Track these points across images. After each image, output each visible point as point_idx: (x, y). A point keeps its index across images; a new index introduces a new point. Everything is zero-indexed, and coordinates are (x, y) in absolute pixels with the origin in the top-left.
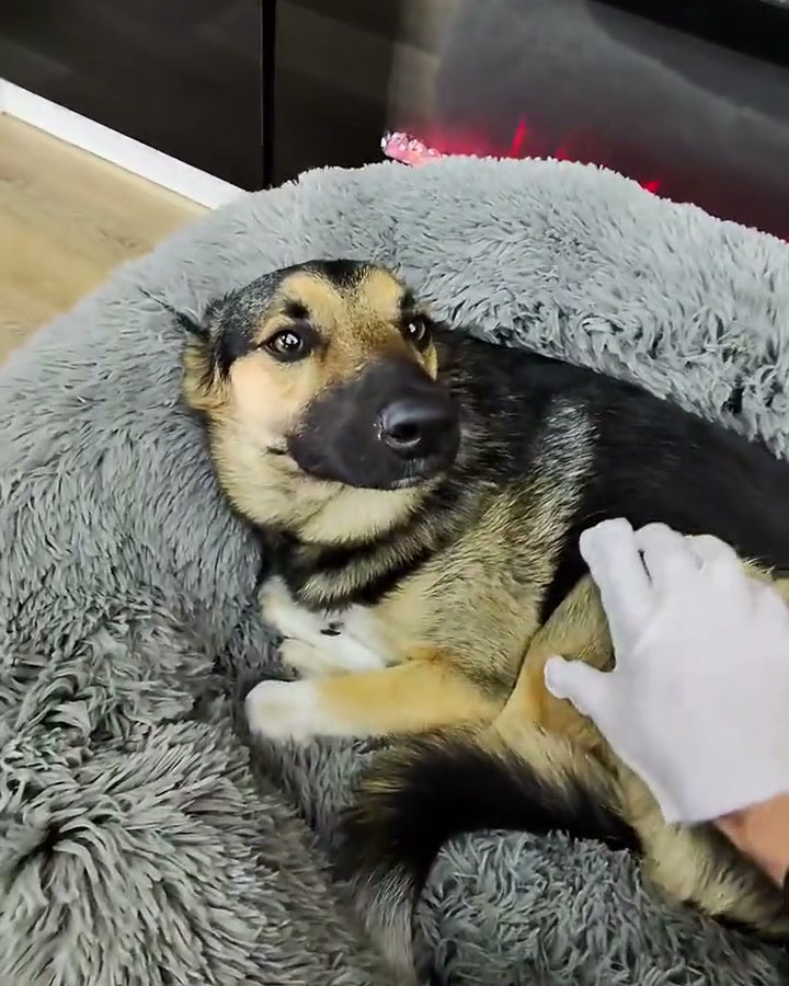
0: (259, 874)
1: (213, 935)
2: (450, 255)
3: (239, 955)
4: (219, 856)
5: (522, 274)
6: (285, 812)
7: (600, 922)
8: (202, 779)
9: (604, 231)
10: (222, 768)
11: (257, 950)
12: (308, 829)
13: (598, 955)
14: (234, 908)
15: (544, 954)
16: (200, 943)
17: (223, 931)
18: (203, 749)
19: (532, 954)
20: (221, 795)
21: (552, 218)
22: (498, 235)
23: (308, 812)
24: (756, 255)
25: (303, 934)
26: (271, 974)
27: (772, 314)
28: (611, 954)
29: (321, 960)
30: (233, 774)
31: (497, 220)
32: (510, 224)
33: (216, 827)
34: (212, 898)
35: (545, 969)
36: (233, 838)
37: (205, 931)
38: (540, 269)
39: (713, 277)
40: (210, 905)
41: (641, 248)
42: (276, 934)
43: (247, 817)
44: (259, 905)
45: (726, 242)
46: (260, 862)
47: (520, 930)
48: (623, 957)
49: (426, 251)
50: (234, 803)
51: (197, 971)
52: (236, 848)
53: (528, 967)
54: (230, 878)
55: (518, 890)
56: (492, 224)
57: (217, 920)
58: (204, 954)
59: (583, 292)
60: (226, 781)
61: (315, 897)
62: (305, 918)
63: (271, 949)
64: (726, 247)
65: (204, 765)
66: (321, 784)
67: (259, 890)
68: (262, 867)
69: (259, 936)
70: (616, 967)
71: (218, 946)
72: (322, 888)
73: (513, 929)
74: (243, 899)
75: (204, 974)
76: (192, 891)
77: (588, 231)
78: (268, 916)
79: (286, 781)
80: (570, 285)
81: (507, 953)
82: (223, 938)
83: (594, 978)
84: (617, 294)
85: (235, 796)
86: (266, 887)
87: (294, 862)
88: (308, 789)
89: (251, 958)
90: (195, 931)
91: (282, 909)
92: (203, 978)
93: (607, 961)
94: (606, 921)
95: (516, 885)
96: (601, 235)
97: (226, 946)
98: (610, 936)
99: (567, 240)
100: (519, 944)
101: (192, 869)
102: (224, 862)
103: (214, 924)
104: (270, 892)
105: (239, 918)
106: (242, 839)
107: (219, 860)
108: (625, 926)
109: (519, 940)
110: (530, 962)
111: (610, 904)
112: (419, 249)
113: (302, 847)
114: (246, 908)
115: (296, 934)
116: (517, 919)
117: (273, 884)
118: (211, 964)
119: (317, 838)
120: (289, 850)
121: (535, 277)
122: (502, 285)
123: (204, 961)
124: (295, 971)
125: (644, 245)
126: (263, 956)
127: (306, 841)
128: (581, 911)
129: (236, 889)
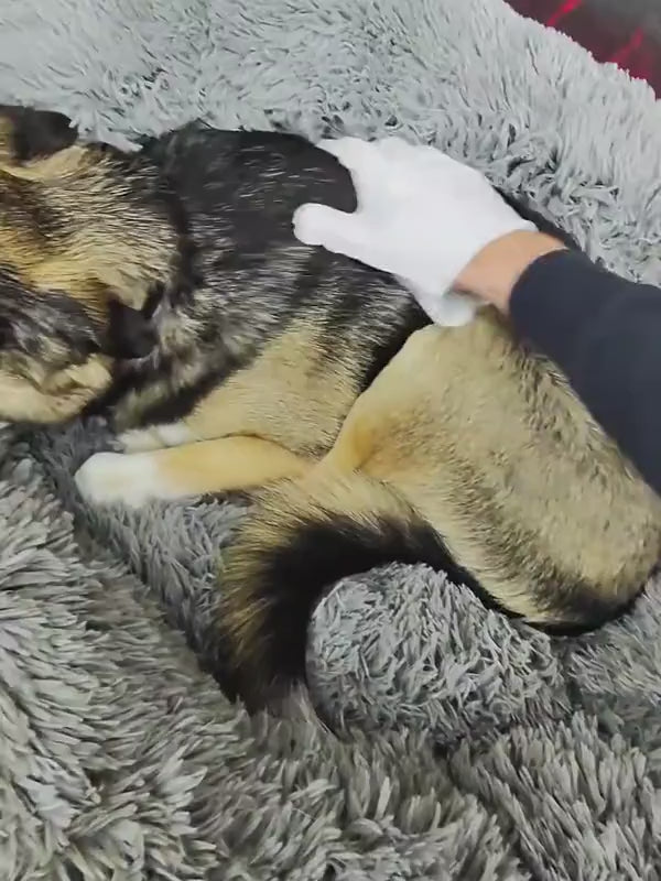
0: (87, 638)
1: (40, 707)
2: (266, 42)
3: (73, 722)
4: (41, 628)
5: (334, 71)
6: (113, 573)
7: (414, 633)
8: (16, 554)
9: (419, 30)
10: (41, 541)
11: (92, 712)
12: (138, 582)
13: (412, 661)
14: (62, 677)
15: (365, 665)
16: (26, 717)
17: (52, 701)
18: (18, 521)
19: (353, 668)
20: (39, 567)
21: (371, 12)
22: (316, 24)
23: (138, 567)
24: (553, 60)
25: (139, 686)
26: (107, 732)
27: (562, 119)
28: (424, 657)
29: (160, 707)
30: (56, 544)
31: (317, 7)
32: (329, 13)
33: (36, 598)
34: (35, 670)
35: (366, 677)
36: (57, 609)
37: (31, 703)
38: (353, 68)
39: (513, 83)
40: (35, 677)
41: (452, 51)
42: (111, 694)
43: (71, 584)
44: (90, 669)
45: (528, 45)
46: (89, 627)
47: (344, 649)
48: (432, 660)
49: (243, 35)
50: (56, 573)
51: (25, 745)
52: (61, 617)
53: (350, 678)
54: (55, 647)
55: (342, 618)
56: (311, 12)
57: (43, 691)
58: (32, 726)
59: (390, 94)
60: (46, 554)
61: (150, 648)
62: (139, 670)
63: (105, 709)
64: (528, 51)
65: (19, 540)
66: (150, 542)
67: (90, 655)
68: (91, 632)
69: (93, 698)
70: (426, 669)
71: (46, 716)
72: (156, 639)
73: (337, 649)
74: (73, 666)
75: (34, 748)
76: (14, 666)
77: (405, 30)
78: (99, 677)
79: (115, 542)
80: (379, 87)
81: (333, 669)
82: (52, 707)
83: (408, 679)
84: (421, 99)
85: (58, 566)
86: (98, 650)
87: (127, 618)
88: (137, 545)
89: (86, 721)
90: (20, 705)
91: (116, 667)
92: (32, 751)
93: (420, 664)
94: (420, 632)
95: (342, 612)
96: (417, 35)
97: (53, 714)
98: (422, 643)
99: (384, 38)
100: (343, 660)
101: (12, 644)
102: (47, 632)
103: (40, 695)
104: (100, 655)
105: (68, 685)
106: (69, 607)
107: (40, 632)
108: (435, 635)
109: (343, 657)
110: (352, 674)
111: (423, 618)
112: (237, 32)
113: (133, 602)
114: (75, 675)
115: (132, 687)
116: (342, 641)
117: (104, 645)
118: (40, 735)
119: (149, 589)
120: (119, 608)
121: (347, 75)
122: (315, 81)
123: (32, 734)
124: (133, 725)
125: (453, 47)
126: (97, 717)
127: (137, 596)
128: (398, 627)
129: (64, 658)
